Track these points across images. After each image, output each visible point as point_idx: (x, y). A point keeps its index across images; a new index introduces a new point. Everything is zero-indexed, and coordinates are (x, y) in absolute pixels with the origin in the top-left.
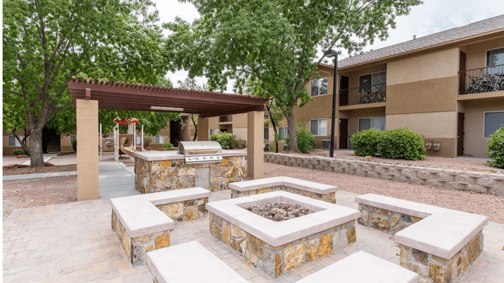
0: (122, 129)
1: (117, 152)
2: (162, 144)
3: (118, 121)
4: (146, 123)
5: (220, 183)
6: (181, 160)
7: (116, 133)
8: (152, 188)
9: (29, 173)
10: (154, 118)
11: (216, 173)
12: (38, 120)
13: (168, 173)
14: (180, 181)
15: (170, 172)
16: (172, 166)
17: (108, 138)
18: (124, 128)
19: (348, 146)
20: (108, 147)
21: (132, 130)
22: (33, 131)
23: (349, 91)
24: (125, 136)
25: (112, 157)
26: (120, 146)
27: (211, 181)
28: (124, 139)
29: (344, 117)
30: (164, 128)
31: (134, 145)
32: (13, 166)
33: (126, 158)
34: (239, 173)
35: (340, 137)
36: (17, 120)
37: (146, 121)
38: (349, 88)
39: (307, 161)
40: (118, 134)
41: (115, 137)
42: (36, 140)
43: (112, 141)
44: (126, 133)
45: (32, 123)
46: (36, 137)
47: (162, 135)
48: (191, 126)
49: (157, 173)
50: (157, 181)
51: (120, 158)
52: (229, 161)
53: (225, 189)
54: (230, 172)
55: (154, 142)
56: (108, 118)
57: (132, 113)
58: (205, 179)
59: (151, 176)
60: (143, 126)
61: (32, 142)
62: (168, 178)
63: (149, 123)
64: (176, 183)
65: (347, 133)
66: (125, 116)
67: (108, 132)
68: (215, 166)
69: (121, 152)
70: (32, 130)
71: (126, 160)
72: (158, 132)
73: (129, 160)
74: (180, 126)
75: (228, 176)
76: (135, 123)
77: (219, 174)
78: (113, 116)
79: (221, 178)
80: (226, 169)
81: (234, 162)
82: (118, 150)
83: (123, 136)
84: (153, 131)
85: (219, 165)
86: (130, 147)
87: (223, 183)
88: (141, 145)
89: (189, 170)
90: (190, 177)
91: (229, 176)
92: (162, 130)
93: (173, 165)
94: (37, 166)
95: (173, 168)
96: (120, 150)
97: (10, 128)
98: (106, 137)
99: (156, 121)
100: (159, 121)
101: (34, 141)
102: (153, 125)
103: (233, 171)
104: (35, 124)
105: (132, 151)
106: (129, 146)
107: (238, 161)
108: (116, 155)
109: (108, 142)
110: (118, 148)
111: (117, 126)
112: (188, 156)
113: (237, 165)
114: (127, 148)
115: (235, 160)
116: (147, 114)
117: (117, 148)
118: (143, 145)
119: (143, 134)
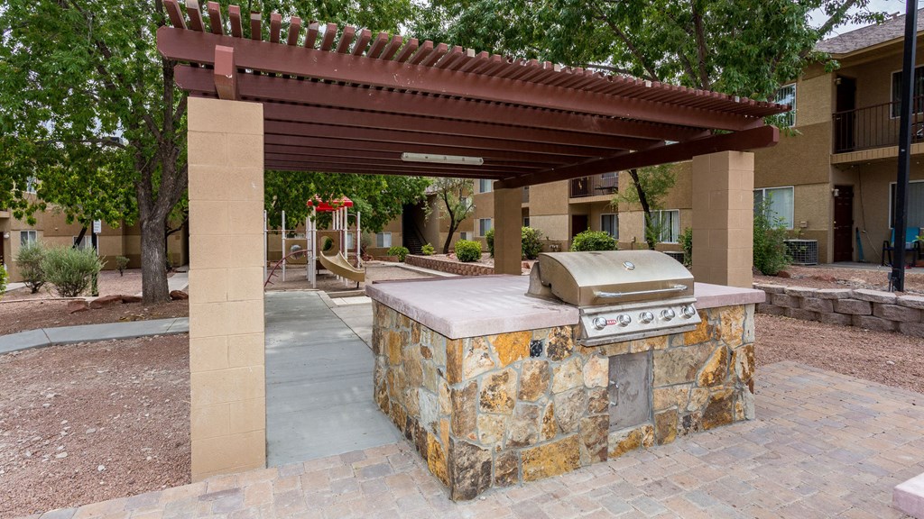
0: (321, 222)
1: (312, 266)
2: (388, 249)
3: (315, 203)
4: (363, 208)
5: (681, 411)
6: (562, 327)
7: (311, 227)
8: (464, 449)
9: (134, 319)
10: (378, 199)
11: (670, 371)
12: (156, 200)
13: (522, 382)
14: (559, 412)
15: (527, 378)
16: (532, 355)
17: (296, 238)
18: (324, 219)
19: (855, 255)
20: (296, 255)
21: (339, 221)
22: (148, 226)
23: (857, 113)
24: (327, 234)
25: (303, 273)
26: (318, 254)
27: (658, 405)
28: (324, 239)
29: (844, 182)
30: (395, 217)
31: (343, 251)
32: (112, 300)
33: (328, 277)
34: (738, 366)
35: (836, 232)
36: (128, 203)
37: (365, 205)
38: (858, 107)
39: (820, 302)
40: (315, 230)
41: (309, 236)
42: (153, 245)
43: (304, 244)
44: (326, 228)
45: (146, 207)
46: (152, 237)
47: (388, 231)
48: (442, 214)
49: (483, 386)
50: (482, 416)
51: (319, 277)
52: (711, 323)
53: (696, 429)
54: (711, 366)
55: (374, 245)
56: (297, 197)
57: (343, 185)
58: (635, 396)
59: (458, 400)
60: (359, 213)
61: (145, 248)
62: (519, 404)
63: (368, 208)
64: (547, 419)
65: (852, 222)
66: (330, 191)
67: (296, 226)
68: (666, 346)
69: (319, 266)
70: (145, 223)
71: (330, 282)
72: (383, 225)
73: (335, 282)
74: (423, 213)
75: (706, 380)
76: (346, 208)
77: (681, 374)
78: (307, 193)
79: (685, 388)
80: (699, 355)
81: (722, 326)
82: (314, 263)
83: (324, 234)
84: (375, 224)
85: (679, 341)
86: (336, 257)
87: (693, 407)
88: (355, 250)
89: (587, 366)
90: (590, 394)
91: (710, 378)
92: (391, 222)
93: (536, 350)
94: (153, 301)
95: (537, 360)
96: (318, 262)
97: (116, 219)
98: (293, 236)
99: (380, 204)
100: (386, 205)
101: (149, 246)
102: (375, 213)
103: (720, 362)
104: (150, 209)
105: (340, 264)
106: (334, 254)
107: (734, 323)
108: (311, 272)
109: (297, 246)
110: (315, 258)
111: (314, 213)
112: (590, 315)
113: (733, 338)
114: (331, 259)
115: (727, 320)
116: (373, 187)
117: (312, 257)
118: (359, 253)
119: (359, 229)
